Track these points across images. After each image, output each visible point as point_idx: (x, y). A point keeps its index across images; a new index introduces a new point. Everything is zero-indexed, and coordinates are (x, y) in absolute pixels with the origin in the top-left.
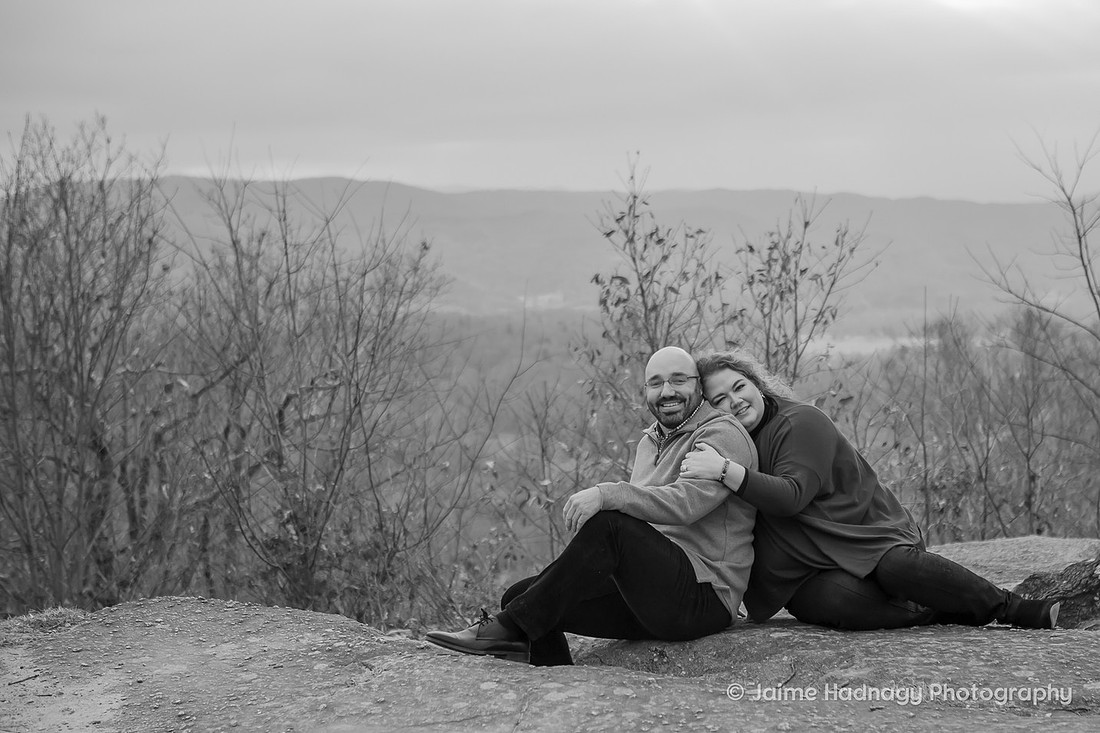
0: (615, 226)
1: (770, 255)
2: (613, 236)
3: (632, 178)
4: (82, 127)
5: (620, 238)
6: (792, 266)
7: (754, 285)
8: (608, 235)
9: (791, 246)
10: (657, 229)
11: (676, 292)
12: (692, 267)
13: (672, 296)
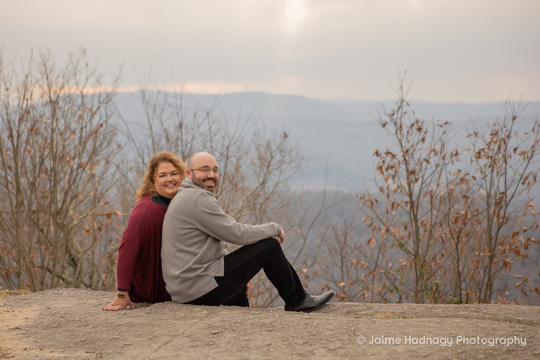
1: (491, 139)
2: (387, 126)
3: (401, 88)
5: (391, 127)
7: (480, 159)
8: (384, 125)
10: (417, 121)
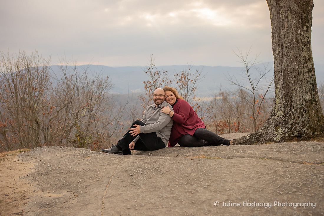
0: (148, 71)
1: (182, 76)
2: (147, 73)
3: (151, 60)
4: (32, 53)
5: (149, 73)
6: (186, 78)
7: (178, 83)
8: (146, 73)
9: (186, 74)
10: (157, 71)
11: (162, 85)
12: (165, 79)
13: (161, 85)
